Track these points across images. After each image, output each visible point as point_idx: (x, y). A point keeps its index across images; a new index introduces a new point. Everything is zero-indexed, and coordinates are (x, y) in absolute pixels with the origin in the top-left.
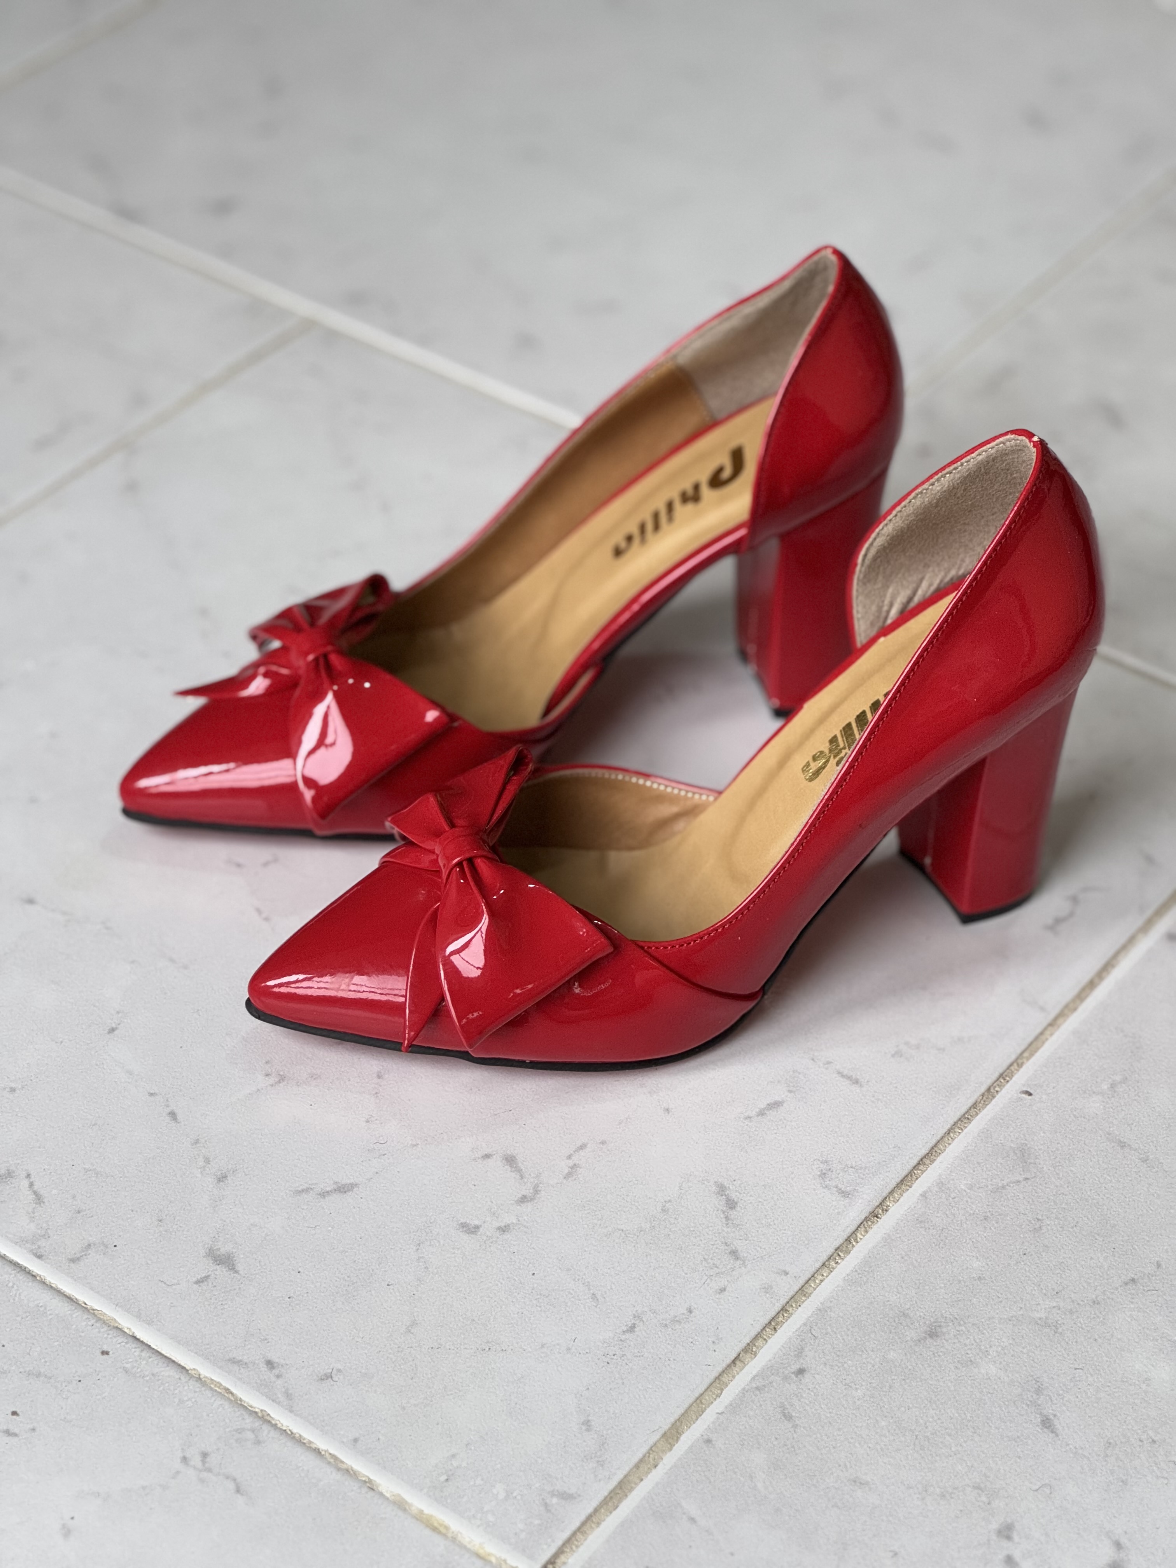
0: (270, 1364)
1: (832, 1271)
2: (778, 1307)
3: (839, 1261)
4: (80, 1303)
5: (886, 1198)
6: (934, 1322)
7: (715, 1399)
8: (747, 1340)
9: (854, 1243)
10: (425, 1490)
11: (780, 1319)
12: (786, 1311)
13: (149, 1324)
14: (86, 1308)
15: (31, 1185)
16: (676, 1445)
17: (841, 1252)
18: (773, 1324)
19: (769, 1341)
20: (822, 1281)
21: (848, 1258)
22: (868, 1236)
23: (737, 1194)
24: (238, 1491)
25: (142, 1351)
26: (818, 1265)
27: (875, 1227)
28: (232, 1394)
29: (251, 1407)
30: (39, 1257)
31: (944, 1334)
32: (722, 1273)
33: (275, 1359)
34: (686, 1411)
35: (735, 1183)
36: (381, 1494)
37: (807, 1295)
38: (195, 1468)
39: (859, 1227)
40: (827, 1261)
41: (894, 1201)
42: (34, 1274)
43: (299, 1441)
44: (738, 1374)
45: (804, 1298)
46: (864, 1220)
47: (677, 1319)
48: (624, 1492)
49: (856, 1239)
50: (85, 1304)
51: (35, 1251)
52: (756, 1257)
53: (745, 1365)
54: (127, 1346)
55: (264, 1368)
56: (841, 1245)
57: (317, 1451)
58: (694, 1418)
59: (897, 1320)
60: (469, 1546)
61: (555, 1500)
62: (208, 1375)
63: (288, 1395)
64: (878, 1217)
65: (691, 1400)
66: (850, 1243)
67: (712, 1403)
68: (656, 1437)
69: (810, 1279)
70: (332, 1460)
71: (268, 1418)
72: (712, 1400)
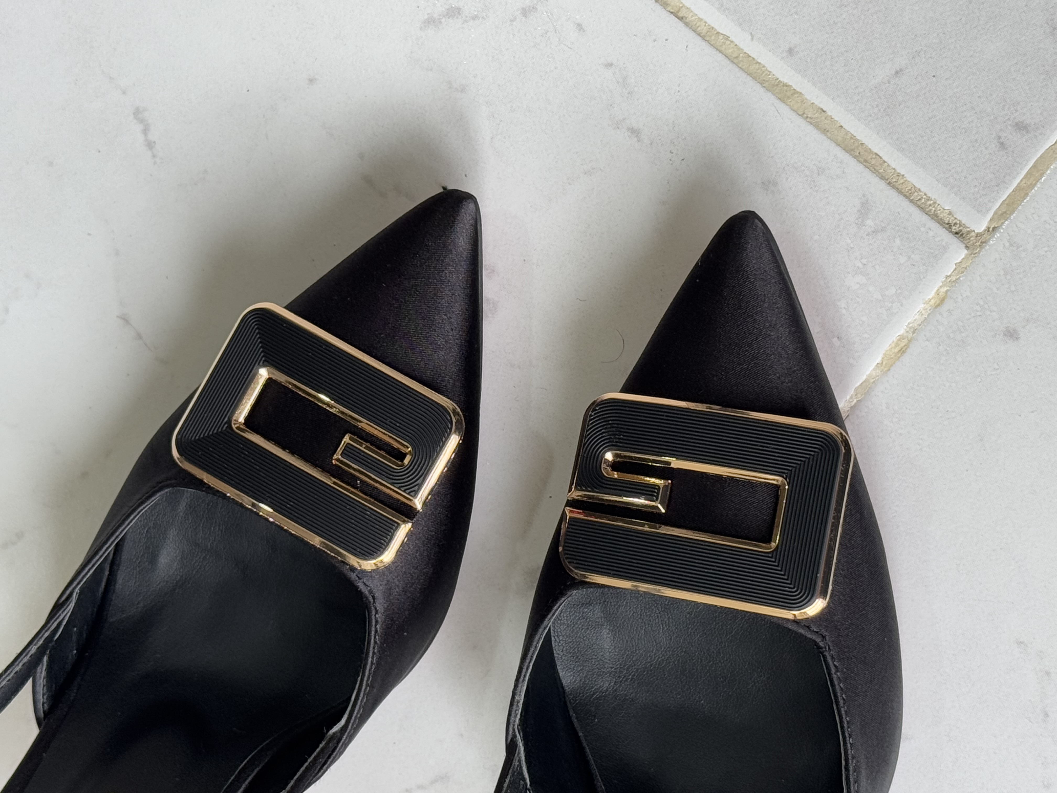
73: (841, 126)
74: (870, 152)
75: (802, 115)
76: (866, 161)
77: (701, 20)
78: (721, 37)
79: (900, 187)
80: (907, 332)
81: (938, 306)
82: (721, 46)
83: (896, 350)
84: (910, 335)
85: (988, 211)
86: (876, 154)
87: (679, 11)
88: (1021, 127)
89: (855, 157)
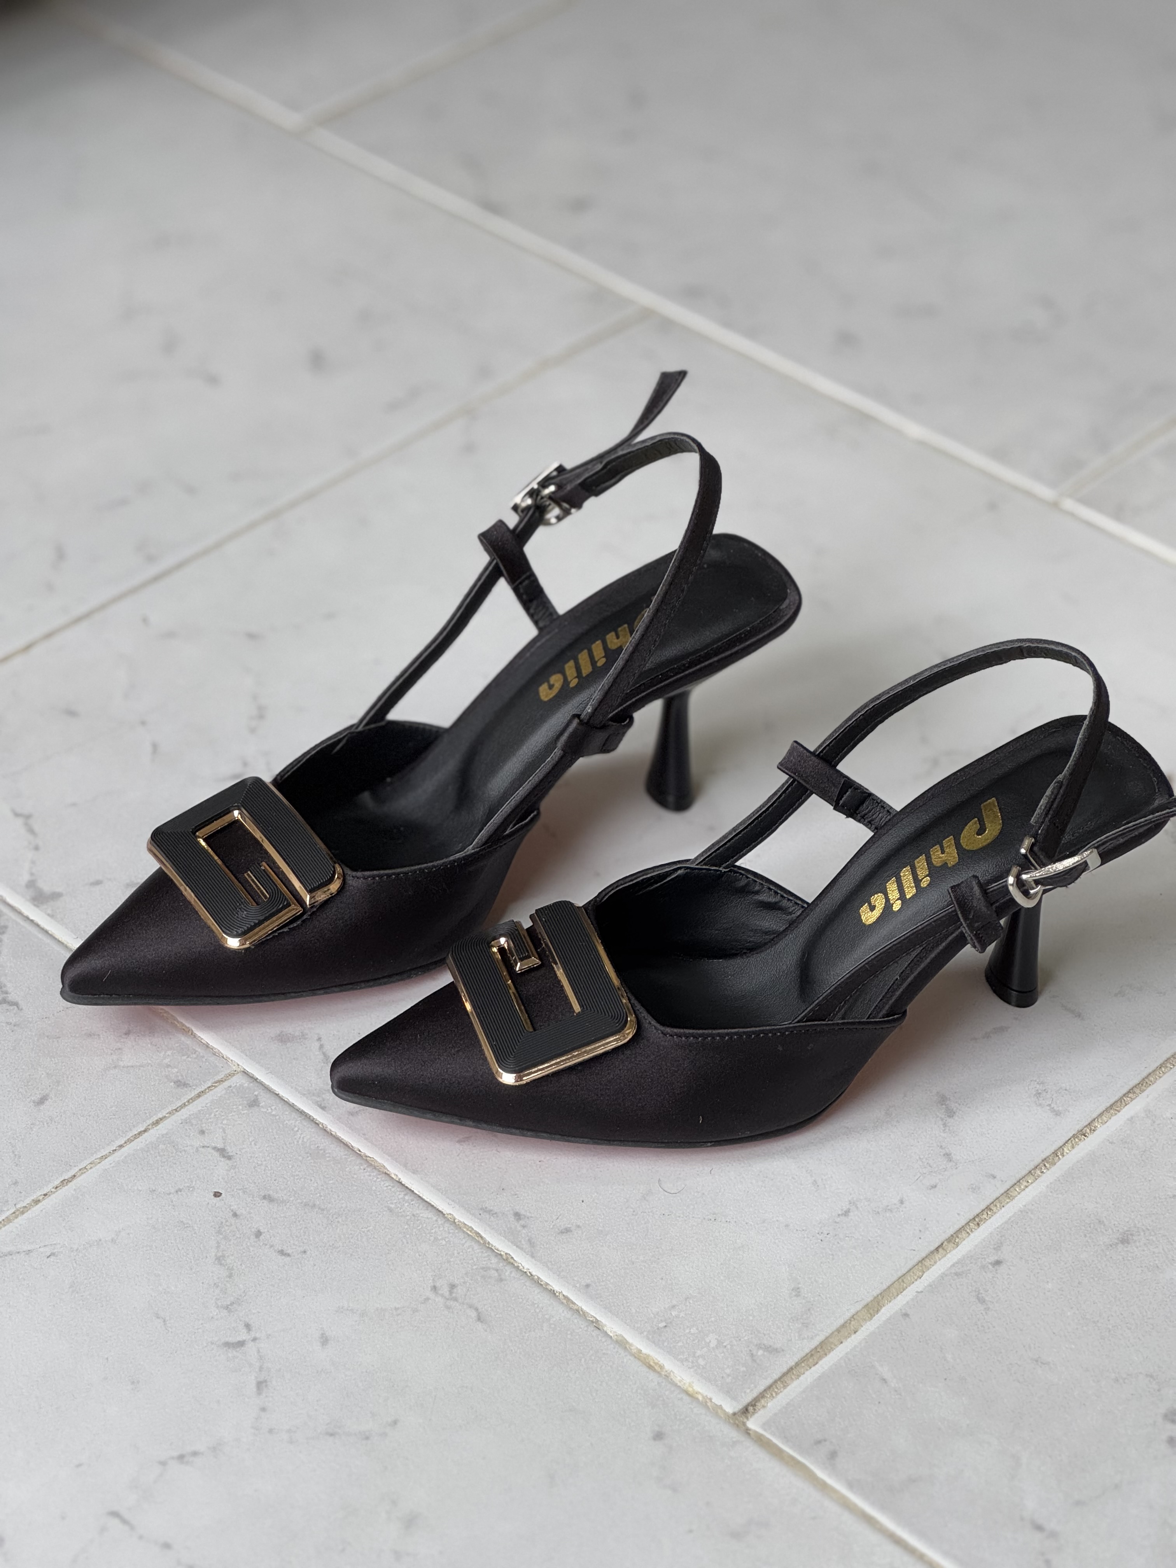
0: (517, 1216)
1: (1036, 1179)
2: (983, 1206)
3: (1045, 1171)
4: (355, 1150)
5: (1094, 1120)
6: (1127, 1231)
7: (916, 1280)
8: (951, 1231)
9: (1060, 1157)
10: (645, 1333)
11: (985, 1216)
12: (990, 1210)
13: (414, 1173)
14: (360, 1155)
16: (876, 1316)
17: (1047, 1163)
18: (977, 1220)
19: (972, 1235)
20: (1026, 1187)
21: (1054, 1169)
22: (1074, 1151)
24: (479, 1319)
25: (405, 1195)
27: (1082, 1144)
28: (482, 1237)
29: (498, 1250)
30: (323, 1108)
31: (1135, 1242)
32: (935, 1172)
33: (522, 1212)
34: (889, 1287)
36: (606, 1334)
37: (1012, 1198)
38: (442, 1296)
39: (1066, 1142)
40: (1033, 1169)
41: (1102, 1123)
42: (317, 1122)
43: (537, 1282)
44: (940, 1260)
45: (1008, 1200)
46: (1072, 1137)
47: (889, 1208)
48: (824, 1351)
49: (1063, 1154)
50: (360, 1151)
51: (319, 1103)
52: (967, 1161)
53: (947, 1253)
54: (393, 1189)
55: (512, 1218)
56: (1048, 1157)
57: (553, 1293)
58: (895, 1294)
59: (1092, 1226)
60: (679, 1384)
61: (760, 1352)
62: (462, 1220)
63: (530, 1242)
64: (1086, 1136)
65: (895, 1278)
66: (1057, 1156)
67: (913, 1283)
68: (859, 1307)
69: (1015, 1184)
70: (565, 1301)
71: (512, 1261)
72: (913, 1280)
73: (842, 1343)
74: (820, 1358)
75: (853, 1317)
76: (812, 1355)
77: (935, 1263)
78: (920, 1273)
79: (789, 1375)
80: (666, 1371)
81: (687, 1393)
82: (913, 1273)
83: (652, 1363)
84: (663, 1373)
85: (765, 1430)
86: (817, 1363)
87: (943, 1249)
88: (833, 1455)
89: (816, 1348)
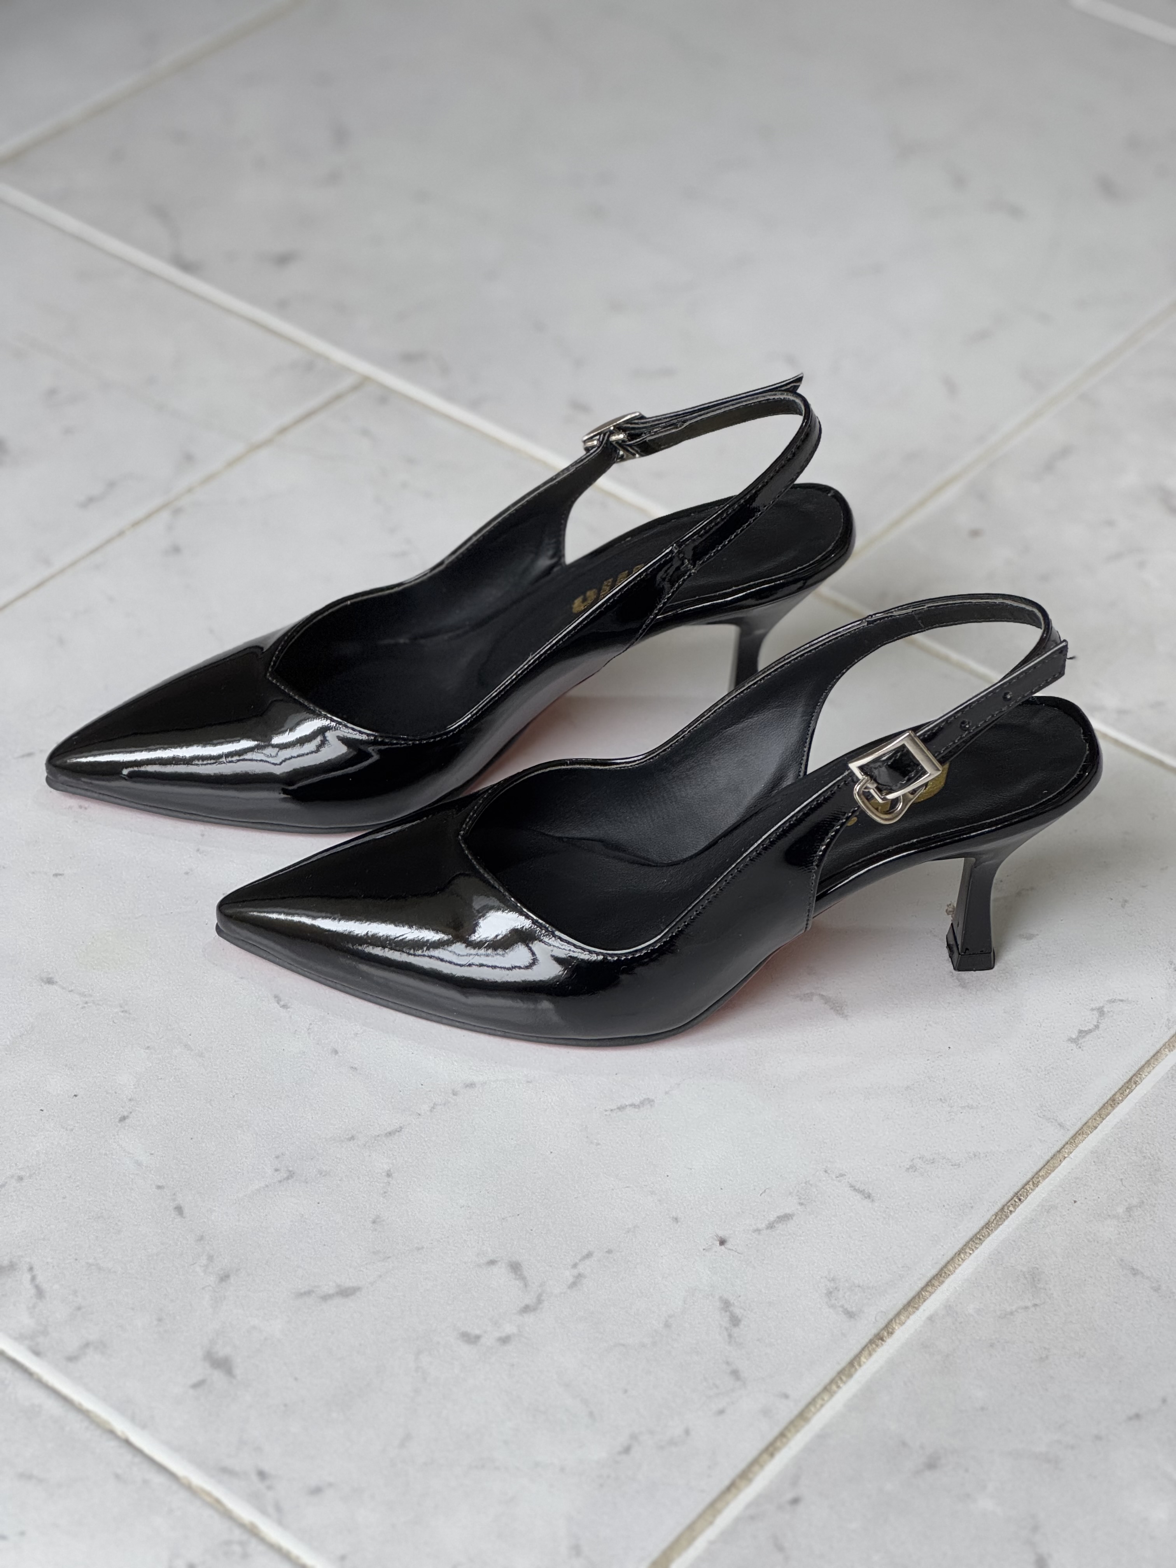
15: (33, 1278)
23: (742, 1311)
26: (818, 1389)
35: (740, 1299)
